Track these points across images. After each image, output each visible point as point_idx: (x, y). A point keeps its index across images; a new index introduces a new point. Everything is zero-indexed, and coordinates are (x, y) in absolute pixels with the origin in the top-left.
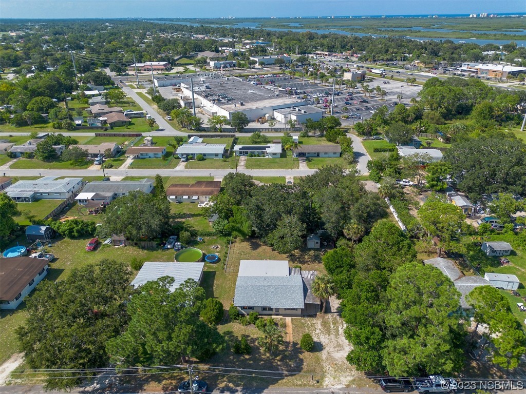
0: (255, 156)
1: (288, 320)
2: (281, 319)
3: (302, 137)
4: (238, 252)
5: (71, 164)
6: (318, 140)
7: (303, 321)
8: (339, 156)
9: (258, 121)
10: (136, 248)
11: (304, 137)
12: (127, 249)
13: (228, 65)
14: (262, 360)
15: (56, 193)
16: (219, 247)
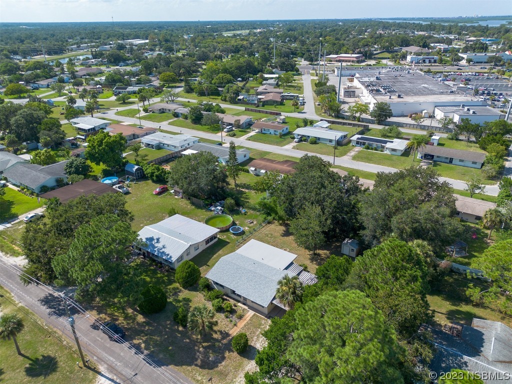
0: (372, 149)
1: (251, 313)
2: (244, 310)
3: (450, 139)
4: (266, 233)
5: (208, 128)
6: (468, 146)
7: (263, 322)
8: (480, 167)
9: (411, 117)
10: (188, 202)
11: (452, 139)
12: (182, 201)
13: (427, 61)
14: (189, 339)
15: (173, 146)
16: (255, 223)
